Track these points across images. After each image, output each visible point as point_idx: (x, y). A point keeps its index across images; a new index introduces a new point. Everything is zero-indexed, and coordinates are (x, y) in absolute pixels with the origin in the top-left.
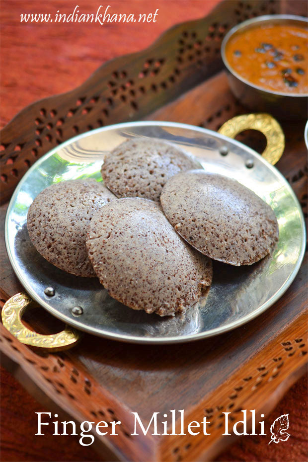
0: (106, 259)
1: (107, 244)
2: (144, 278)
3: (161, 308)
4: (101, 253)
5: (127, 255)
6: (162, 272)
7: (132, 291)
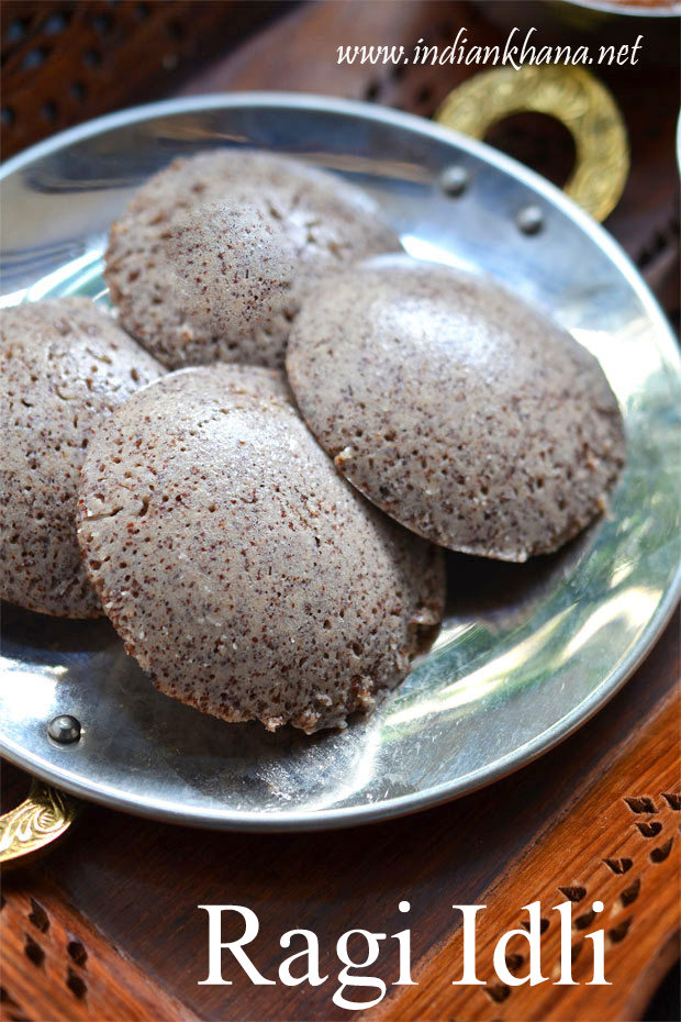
0: (141, 582)
1: (141, 535)
2: (255, 632)
3: (307, 713)
4: (123, 565)
5: (203, 569)
6: (308, 608)
7: (222, 675)
